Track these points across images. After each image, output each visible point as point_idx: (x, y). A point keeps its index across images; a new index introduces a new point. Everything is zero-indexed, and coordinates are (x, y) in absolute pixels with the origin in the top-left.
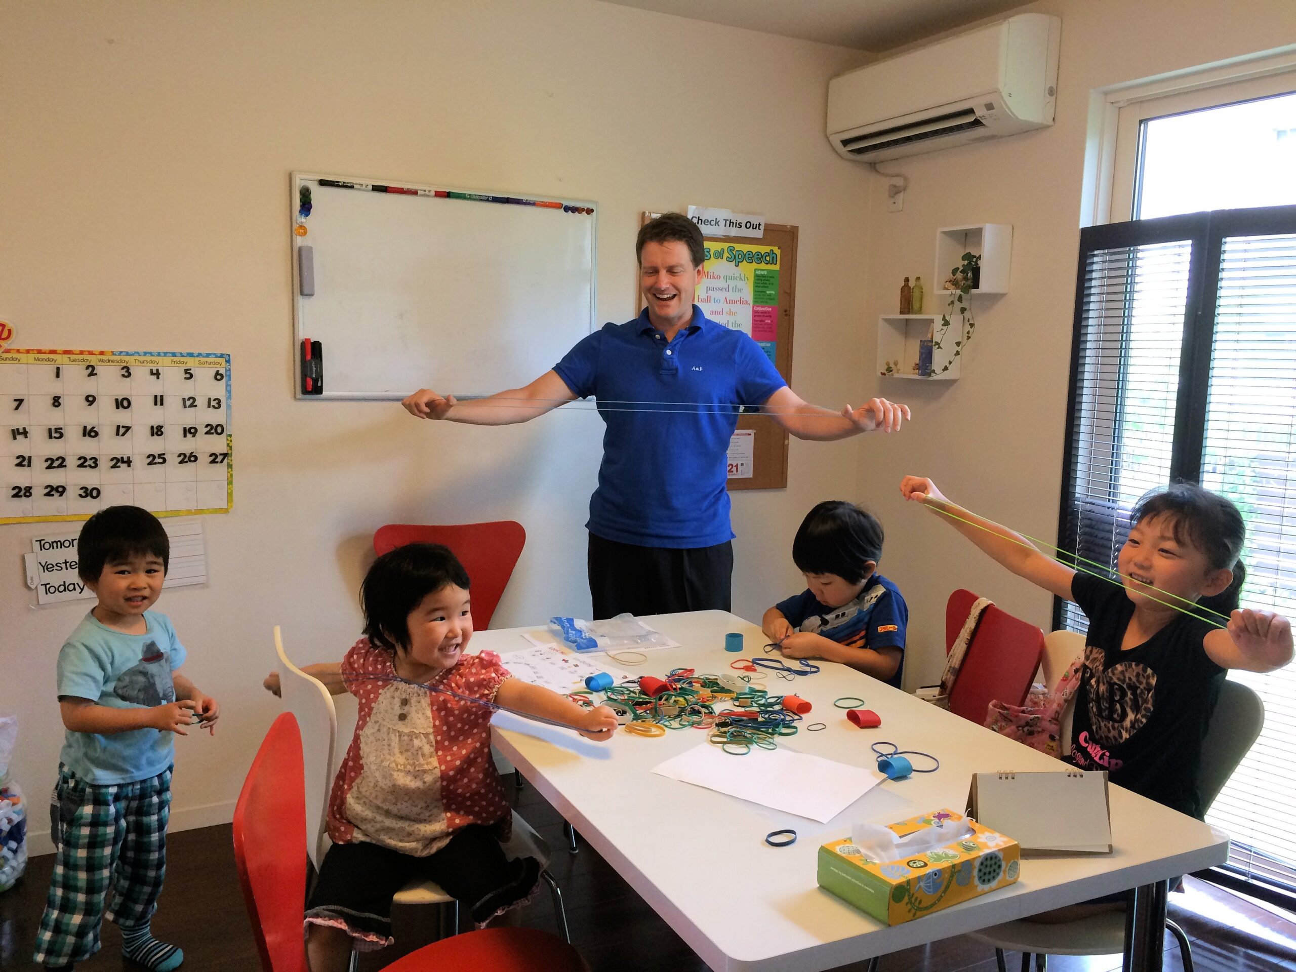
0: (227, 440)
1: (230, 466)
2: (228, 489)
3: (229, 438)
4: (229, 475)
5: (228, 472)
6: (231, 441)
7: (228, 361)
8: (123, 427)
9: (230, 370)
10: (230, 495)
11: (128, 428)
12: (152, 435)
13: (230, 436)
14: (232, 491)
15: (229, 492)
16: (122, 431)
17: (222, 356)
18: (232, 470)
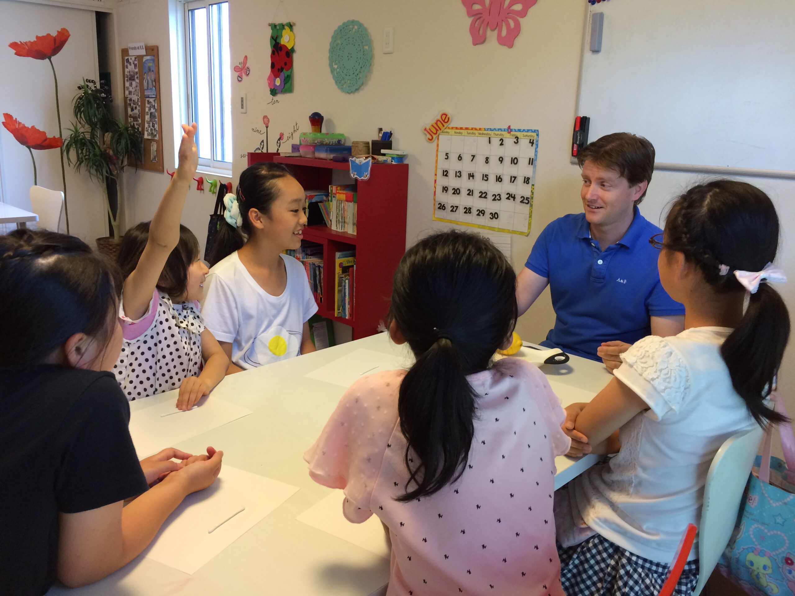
0: (532, 188)
1: (531, 206)
2: (529, 220)
3: (533, 187)
4: (530, 211)
5: (530, 209)
6: (533, 189)
7: (538, 135)
8: (513, 177)
9: (538, 141)
10: (530, 224)
11: (515, 178)
12: (524, 182)
13: (533, 185)
14: (531, 222)
15: (530, 222)
16: (513, 179)
17: (535, 131)
18: (532, 208)
